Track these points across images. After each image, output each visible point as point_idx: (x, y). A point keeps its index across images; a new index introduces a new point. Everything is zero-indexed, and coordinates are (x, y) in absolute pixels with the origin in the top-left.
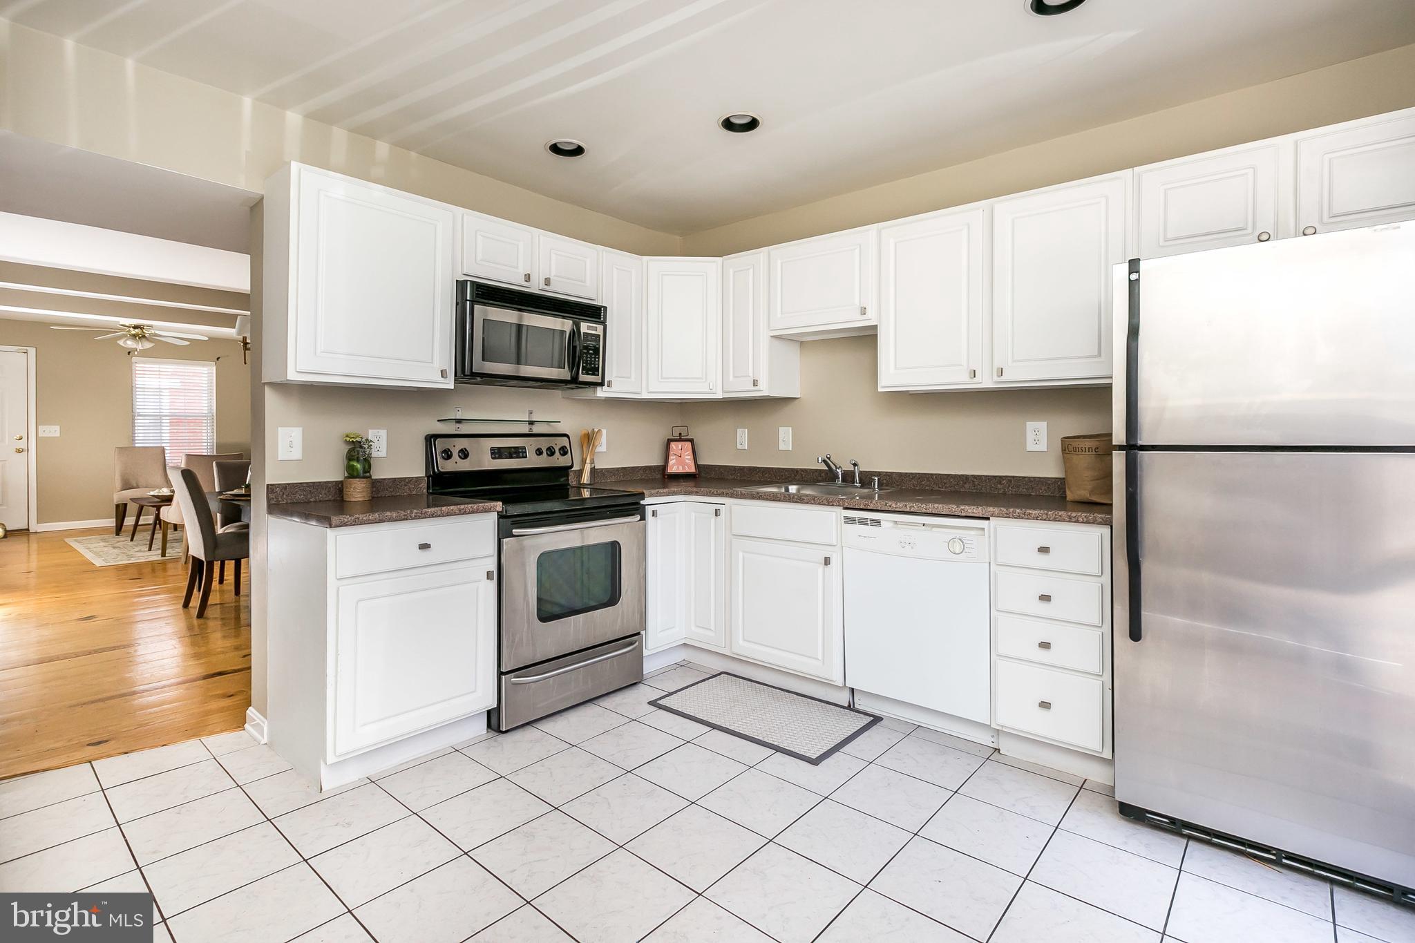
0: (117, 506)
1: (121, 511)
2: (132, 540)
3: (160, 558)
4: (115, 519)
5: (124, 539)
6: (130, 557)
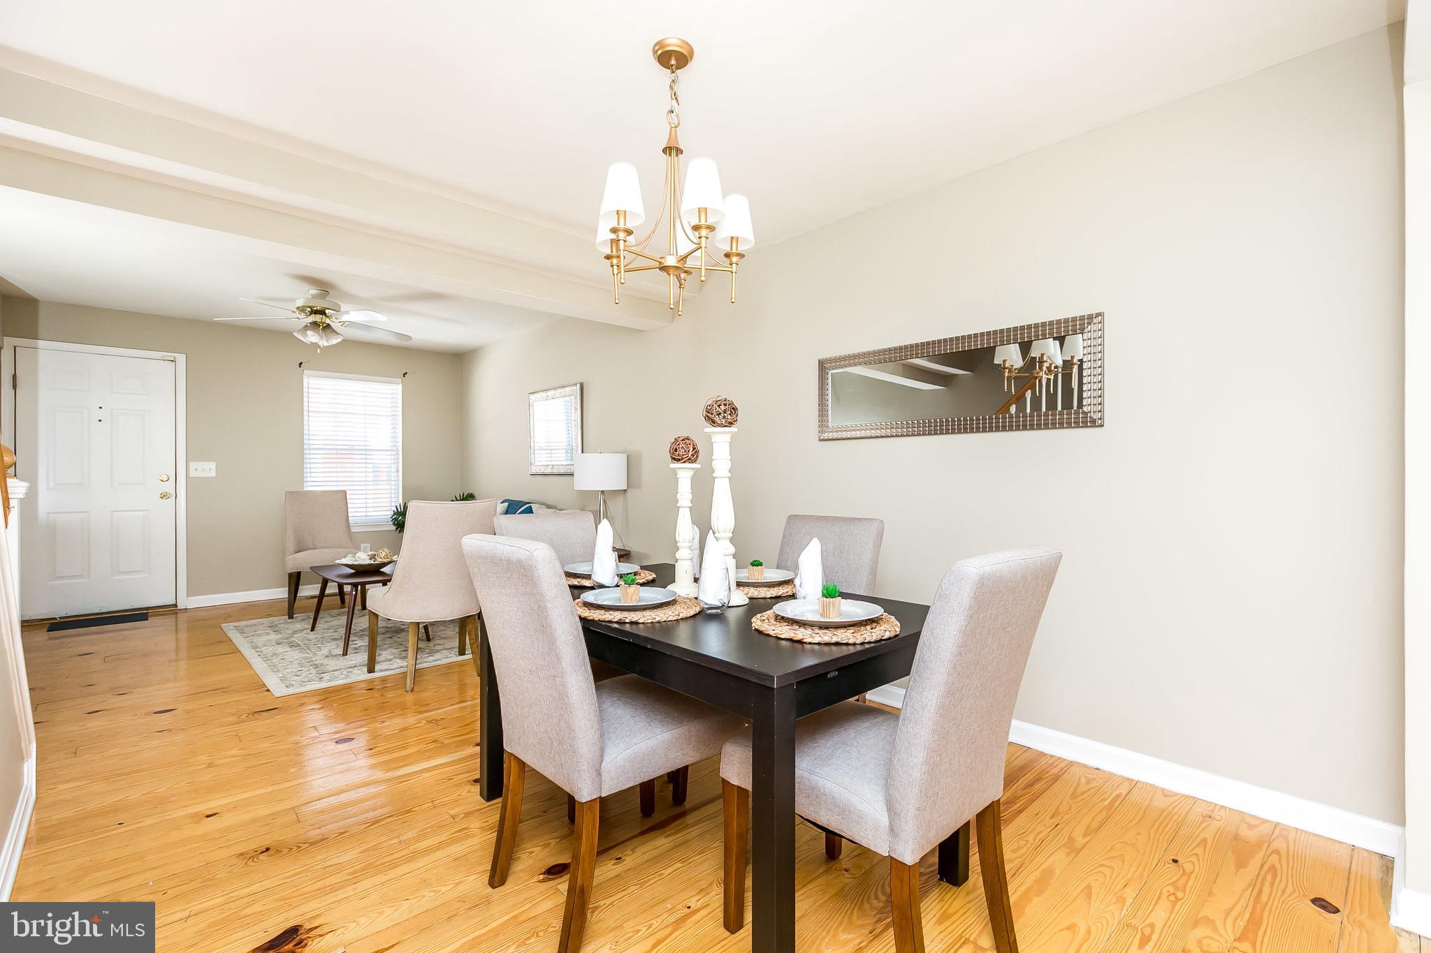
0: (290, 575)
1: (295, 580)
2: (313, 629)
3: (361, 675)
4: (287, 588)
5: (301, 624)
6: (321, 671)
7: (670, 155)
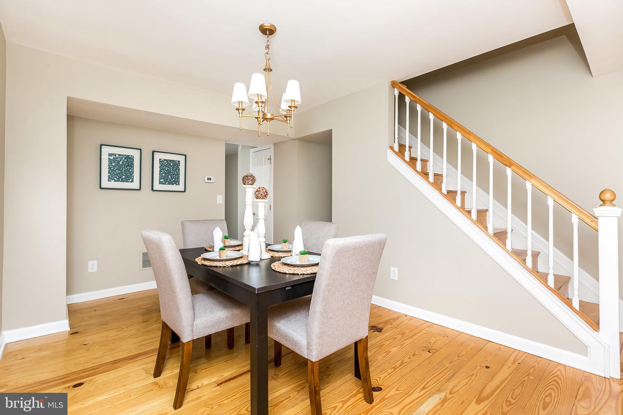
7: (266, 71)
